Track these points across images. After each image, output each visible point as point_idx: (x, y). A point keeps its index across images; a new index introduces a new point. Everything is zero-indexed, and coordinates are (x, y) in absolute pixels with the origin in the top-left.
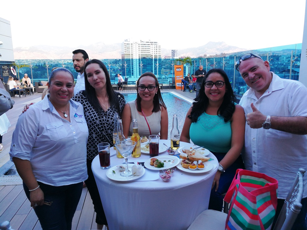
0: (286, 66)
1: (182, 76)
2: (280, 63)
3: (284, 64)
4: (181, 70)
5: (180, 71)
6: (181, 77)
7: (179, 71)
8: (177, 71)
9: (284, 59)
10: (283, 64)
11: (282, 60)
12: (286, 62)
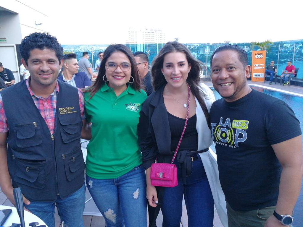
0: (291, 54)
1: (263, 64)
2: (284, 50)
3: (289, 51)
4: (262, 56)
5: (261, 58)
6: (261, 66)
7: (259, 58)
8: (257, 58)
9: (289, 47)
10: (287, 52)
11: (286, 47)
12: (291, 49)
